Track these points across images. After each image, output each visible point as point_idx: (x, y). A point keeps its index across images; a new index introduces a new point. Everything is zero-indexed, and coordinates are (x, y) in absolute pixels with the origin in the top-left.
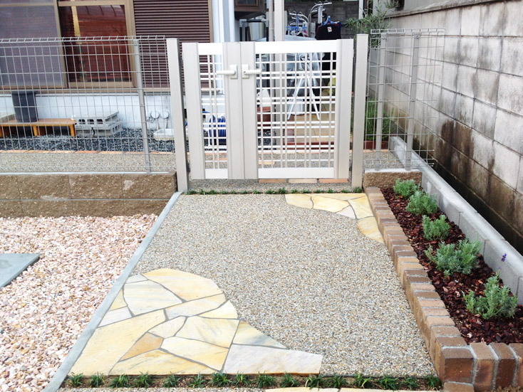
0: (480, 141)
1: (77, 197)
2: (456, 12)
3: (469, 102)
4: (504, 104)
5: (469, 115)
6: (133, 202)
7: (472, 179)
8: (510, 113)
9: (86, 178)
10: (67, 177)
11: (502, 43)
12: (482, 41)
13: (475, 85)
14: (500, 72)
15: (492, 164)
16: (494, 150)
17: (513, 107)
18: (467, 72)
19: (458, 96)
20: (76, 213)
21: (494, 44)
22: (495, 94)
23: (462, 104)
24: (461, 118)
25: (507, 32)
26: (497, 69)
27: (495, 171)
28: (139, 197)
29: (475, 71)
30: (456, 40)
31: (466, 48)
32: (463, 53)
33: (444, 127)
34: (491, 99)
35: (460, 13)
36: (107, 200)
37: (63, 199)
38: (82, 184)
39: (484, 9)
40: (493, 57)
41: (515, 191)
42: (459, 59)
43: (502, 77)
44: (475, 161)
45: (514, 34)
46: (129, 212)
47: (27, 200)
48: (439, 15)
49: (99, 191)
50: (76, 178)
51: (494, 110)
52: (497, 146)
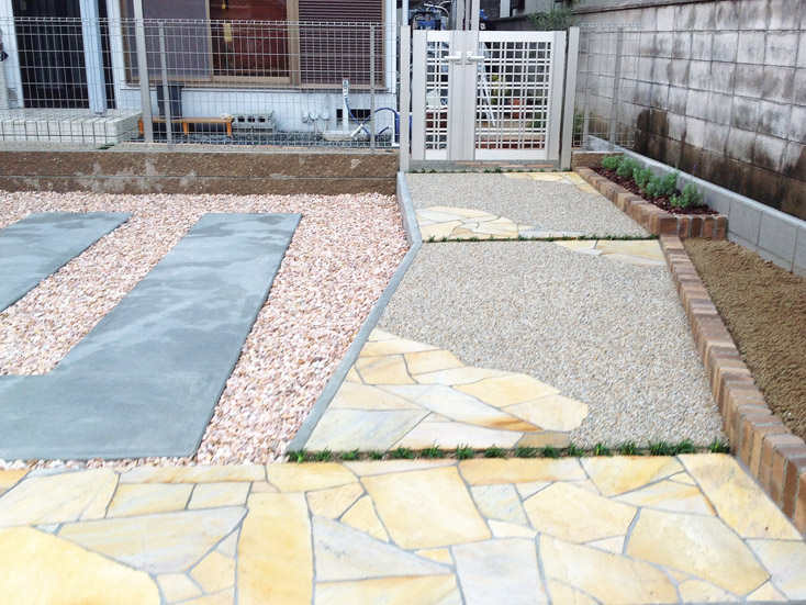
0: (675, 120)
1: (305, 175)
2: (652, 10)
3: (665, 89)
4: (694, 85)
5: (664, 100)
7: (668, 154)
10: (296, 155)
11: (692, 36)
12: (676, 35)
13: (670, 73)
14: (691, 60)
15: (684, 135)
16: (686, 124)
17: (700, 85)
18: (662, 63)
19: (655, 86)
21: (685, 37)
22: (686, 79)
23: (658, 92)
24: (657, 104)
25: (696, 27)
26: (688, 57)
27: (687, 140)
28: (364, 176)
29: (669, 61)
30: (651, 36)
31: (661, 42)
32: (659, 47)
33: (640, 117)
34: (683, 82)
35: (656, 11)
36: (334, 179)
37: (291, 177)
38: (311, 162)
39: (678, 8)
40: (685, 48)
41: (703, 149)
42: (654, 53)
43: (693, 63)
44: (670, 139)
45: (701, 28)
47: (256, 178)
48: (633, 13)
49: (326, 170)
50: (306, 157)
51: (685, 91)
52: (688, 120)
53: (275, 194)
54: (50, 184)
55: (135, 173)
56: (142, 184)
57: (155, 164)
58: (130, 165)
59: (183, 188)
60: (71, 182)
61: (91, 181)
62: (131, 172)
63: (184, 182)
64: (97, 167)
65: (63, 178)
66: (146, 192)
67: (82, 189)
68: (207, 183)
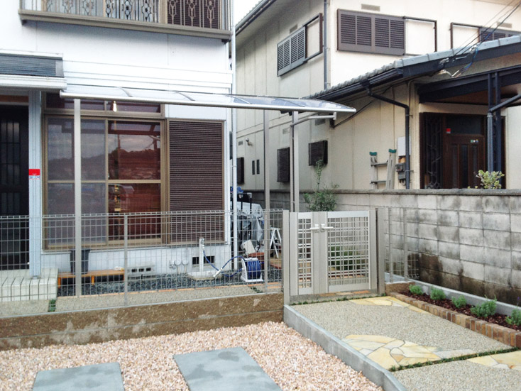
0: (448, 262)
1: (223, 314)
2: (411, 196)
3: (433, 242)
4: (466, 242)
5: (434, 249)
6: (258, 314)
8: (472, 245)
9: (230, 299)
10: (217, 300)
11: (458, 214)
12: (440, 212)
13: (437, 234)
14: (460, 227)
15: (461, 272)
16: (462, 265)
17: (473, 242)
18: (427, 227)
19: (421, 240)
20: (221, 326)
21: (451, 214)
22: (457, 237)
23: (426, 244)
24: (427, 251)
25: (462, 209)
26: (456, 225)
27: (464, 275)
28: (262, 310)
29: (436, 227)
30: (413, 211)
31: (424, 215)
32: (422, 218)
33: (410, 257)
34: (454, 239)
35: (416, 197)
36: (243, 315)
37: (214, 316)
38: (227, 304)
40: (452, 220)
41: (484, 281)
42: (418, 220)
43: (462, 229)
44: (445, 273)
45: (467, 210)
46: (256, 321)
47: (189, 320)
49: (237, 308)
50: (224, 301)
51: (457, 245)
52: (464, 263)
53: (202, 330)
54: (30, 342)
55: (99, 326)
56: (103, 334)
57: (115, 318)
58: (96, 320)
59: (135, 333)
60: (48, 338)
61: (64, 336)
62: (96, 326)
63: (136, 329)
64: (70, 325)
65: (41, 336)
66: (107, 340)
67: (56, 343)
68: (152, 327)
